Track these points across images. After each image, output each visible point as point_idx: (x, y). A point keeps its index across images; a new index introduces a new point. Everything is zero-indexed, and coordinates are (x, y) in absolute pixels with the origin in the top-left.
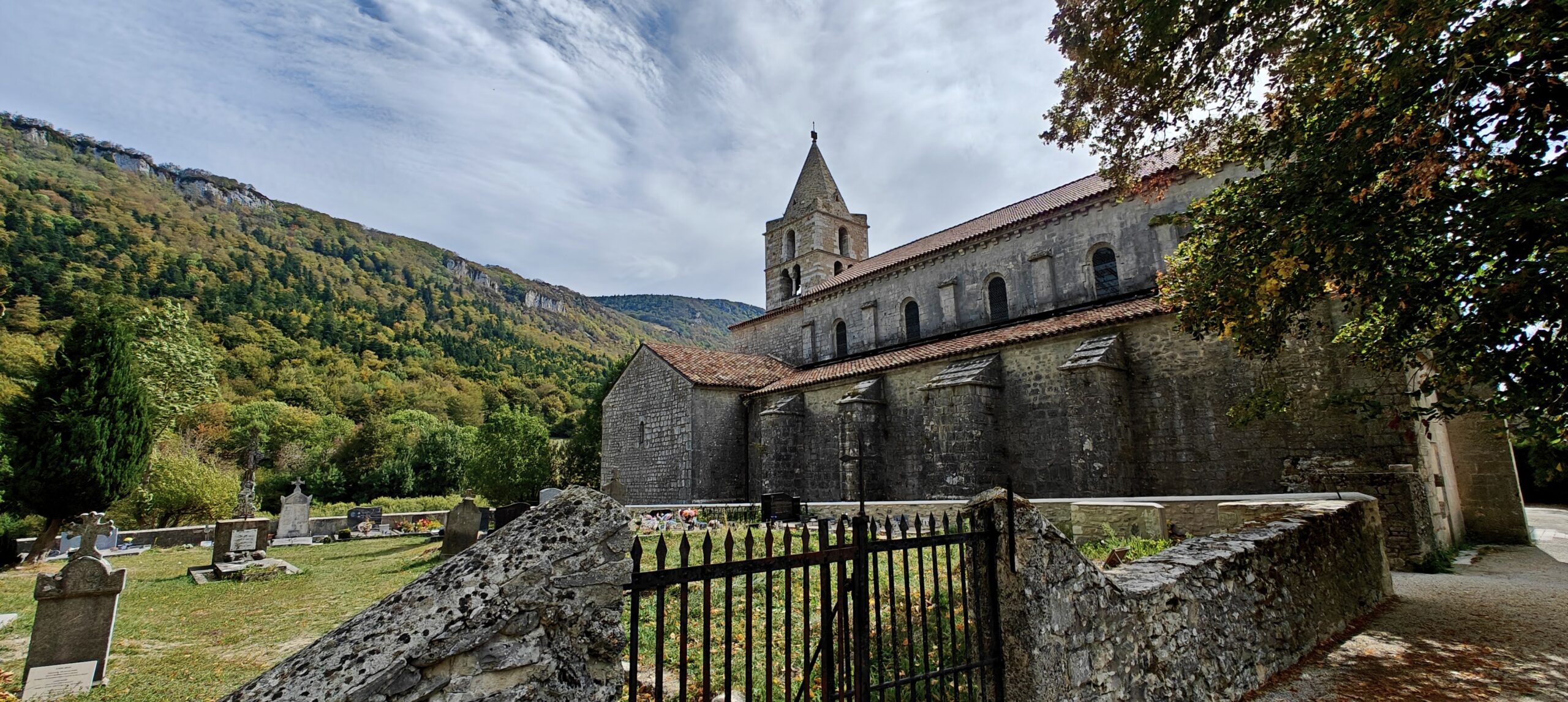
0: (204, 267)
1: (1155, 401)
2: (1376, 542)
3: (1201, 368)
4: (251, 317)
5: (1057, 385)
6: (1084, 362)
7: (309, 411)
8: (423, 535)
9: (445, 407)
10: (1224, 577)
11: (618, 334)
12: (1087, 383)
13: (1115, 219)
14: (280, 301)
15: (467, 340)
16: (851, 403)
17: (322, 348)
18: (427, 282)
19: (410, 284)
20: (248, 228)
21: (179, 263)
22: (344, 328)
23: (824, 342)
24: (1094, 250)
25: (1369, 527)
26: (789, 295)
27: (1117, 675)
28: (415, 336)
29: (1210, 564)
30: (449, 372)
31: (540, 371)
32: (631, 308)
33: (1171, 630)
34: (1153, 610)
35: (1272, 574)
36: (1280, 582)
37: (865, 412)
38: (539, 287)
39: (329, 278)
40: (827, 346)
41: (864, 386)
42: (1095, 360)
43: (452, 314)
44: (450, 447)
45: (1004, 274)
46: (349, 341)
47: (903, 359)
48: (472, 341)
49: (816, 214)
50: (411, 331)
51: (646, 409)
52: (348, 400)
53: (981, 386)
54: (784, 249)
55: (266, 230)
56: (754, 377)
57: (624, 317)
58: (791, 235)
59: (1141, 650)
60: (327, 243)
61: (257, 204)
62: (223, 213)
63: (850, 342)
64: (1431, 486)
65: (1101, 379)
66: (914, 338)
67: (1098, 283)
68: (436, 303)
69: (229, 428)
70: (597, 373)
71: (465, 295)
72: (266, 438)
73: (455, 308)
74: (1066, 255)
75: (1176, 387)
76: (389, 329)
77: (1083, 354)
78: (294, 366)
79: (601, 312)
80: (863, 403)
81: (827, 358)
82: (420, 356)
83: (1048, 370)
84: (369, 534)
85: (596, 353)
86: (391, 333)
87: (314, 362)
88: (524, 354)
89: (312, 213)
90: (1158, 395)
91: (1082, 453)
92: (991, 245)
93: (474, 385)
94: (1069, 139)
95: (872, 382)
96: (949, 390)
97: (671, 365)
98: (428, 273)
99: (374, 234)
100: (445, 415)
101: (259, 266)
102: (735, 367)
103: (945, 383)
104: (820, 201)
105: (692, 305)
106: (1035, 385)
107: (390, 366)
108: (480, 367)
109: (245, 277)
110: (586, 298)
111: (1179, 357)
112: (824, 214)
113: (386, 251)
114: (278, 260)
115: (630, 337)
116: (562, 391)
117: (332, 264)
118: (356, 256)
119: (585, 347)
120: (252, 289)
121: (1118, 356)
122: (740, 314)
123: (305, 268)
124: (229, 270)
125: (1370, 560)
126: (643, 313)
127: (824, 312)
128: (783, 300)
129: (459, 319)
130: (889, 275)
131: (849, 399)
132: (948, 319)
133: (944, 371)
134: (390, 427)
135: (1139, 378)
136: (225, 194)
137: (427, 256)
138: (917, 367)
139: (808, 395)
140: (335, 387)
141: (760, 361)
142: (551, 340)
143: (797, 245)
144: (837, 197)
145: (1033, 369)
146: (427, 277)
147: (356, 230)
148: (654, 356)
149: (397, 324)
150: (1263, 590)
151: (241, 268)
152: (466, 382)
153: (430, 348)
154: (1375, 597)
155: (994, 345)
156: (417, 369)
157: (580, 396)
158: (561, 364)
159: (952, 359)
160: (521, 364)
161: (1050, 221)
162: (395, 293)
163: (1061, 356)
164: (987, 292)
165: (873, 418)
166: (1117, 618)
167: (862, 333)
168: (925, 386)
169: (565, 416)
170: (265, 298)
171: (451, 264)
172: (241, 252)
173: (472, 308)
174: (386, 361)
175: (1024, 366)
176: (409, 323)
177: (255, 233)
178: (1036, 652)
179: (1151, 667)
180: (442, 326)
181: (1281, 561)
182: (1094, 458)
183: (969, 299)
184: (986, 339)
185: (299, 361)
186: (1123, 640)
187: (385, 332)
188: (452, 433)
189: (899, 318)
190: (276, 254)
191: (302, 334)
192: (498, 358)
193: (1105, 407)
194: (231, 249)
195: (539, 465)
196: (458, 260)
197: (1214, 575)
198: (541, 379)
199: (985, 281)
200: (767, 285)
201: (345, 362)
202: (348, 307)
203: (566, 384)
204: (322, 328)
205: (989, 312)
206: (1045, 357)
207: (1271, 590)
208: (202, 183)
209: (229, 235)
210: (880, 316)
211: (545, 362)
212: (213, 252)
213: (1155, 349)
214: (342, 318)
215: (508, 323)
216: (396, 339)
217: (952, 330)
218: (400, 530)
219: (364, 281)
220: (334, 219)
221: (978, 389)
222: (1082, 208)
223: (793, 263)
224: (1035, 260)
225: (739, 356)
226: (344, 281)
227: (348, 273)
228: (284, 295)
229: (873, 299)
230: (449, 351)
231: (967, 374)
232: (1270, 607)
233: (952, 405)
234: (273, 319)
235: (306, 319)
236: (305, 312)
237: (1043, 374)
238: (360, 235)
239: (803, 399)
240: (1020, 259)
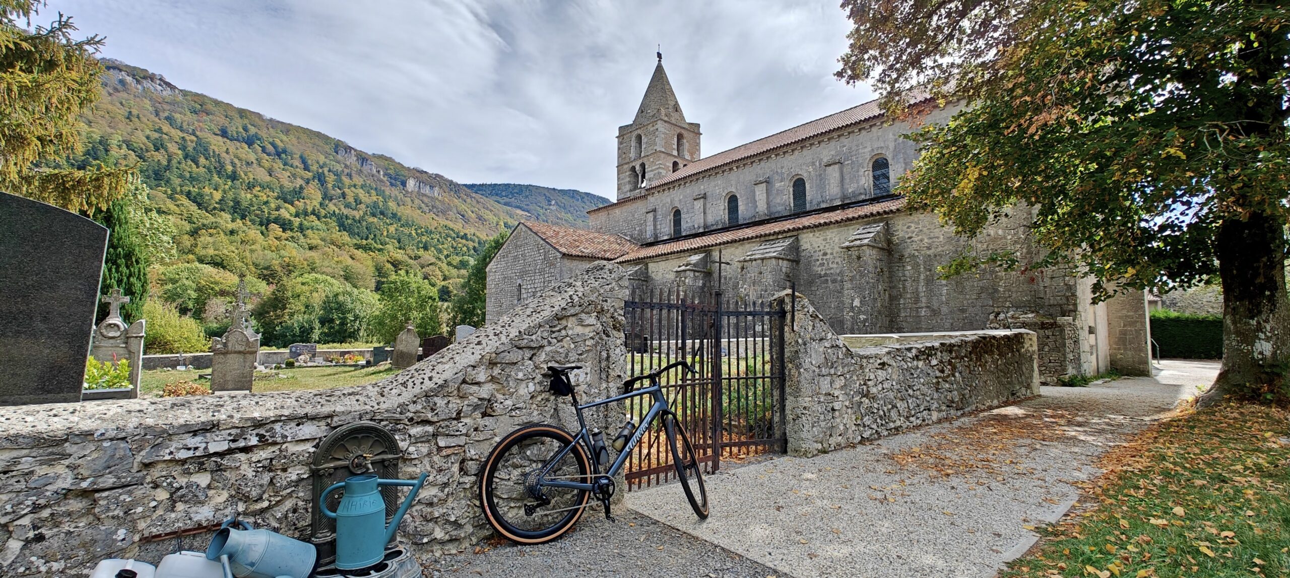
0: (124, 146)
1: (907, 273)
2: (1031, 359)
3: (940, 249)
4: (169, 192)
5: (839, 260)
6: (858, 243)
7: (229, 273)
8: (351, 366)
9: (342, 273)
10: (917, 358)
11: (486, 217)
12: (859, 258)
13: (891, 136)
14: (193, 179)
15: (357, 218)
16: (685, 271)
17: (233, 221)
18: (322, 167)
19: (306, 168)
20: (161, 114)
21: (100, 143)
22: (252, 205)
23: (663, 226)
24: (874, 160)
25: (1028, 351)
26: (636, 188)
27: (845, 394)
28: (313, 213)
29: (909, 349)
30: (344, 244)
31: (421, 245)
32: (497, 195)
33: (880, 379)
34: (870, 366)
35: (950, 363)
36: (954, 368)
37: (695, 278)
38: (418, 174)
39: (236, 161)
40: (666, 229)
41: (695, 258)
42: (866, 241)
43: (344, 195)
44: (350, 306)
45: (805, 176)
46: (257, 215)
47: (725, 239)
48: (362, 219)
49: (659, 122)
50: (310, 209)
51: (523, 274)
52: (259, 265)
53: (782, 259)
54: (633, 149)
55: (177, 116)
56: (609, 251)
57: (490, 202)
58: (639, 138)
59: (860, 385)
60: (232, 130)
61: (167, 92)
62: (138, 99)
63: (684, 226)
64: (1084, 334)
65: (870, 256)
66: (734, 224)
67: (875, 185)
68: (330, 186)
69: (162, 285)
70: (468, 249)
71: (354, 179)
72: (194, 295)
73: (346, 190)
74: (853, 162)
75: (921, 262)
76: (290, 206)
77: (858, 237)
78: (211, 235)
79: (471, 197)
80: (695, 271)
81: (666, 238)
82: (318, 229)
83: (833, 249)
84: (309, 364)
85: (467, 232)
86: (293, 210)
87: (228, 233)
88: (406, 231)
89: (217, 103)
90: (909, 268)
91: (852, 308)
92: (796, 152)
93: (365, 255)
94: (854, 77)
95: (702, 255)
96: (759, 261)
97: (544, 240)
98: (322, 159)
99: (273, 124)
100: (342, 280)
101: (173, 148)
102: (593, 243)
103: (757, 256)
104: (663, 111)
105: (547, 194)
106: (822, 259)
107: (292, 237)
108: (370, 241)
109: (161, 157)
110: (457, 185)
111: (926, 240)
112: (665, 122)
113: (285, 138)
114: (189, 143)
115: (496, 219)
116: (440, 263)
117: (237, 149)
118: (259, 142)
119: (458, 226)
120: (168, 168)
121: (883, 239)
122: (588, 203)
123: (214, 152)
124: (147, 151)
125: (1024, 370)
126: (507, 200)
127: (664, 201)
128: (631, 191)
129: (351, 199)
130: (716, 174)
131: (683, 268)
132: (761, 209)
133: (756, 248)
134: (299, 289)
135: (896, 256)
136: (138, 82)
137: (321, 144)
138: (736, 245)
139: (651, 265)
140: (248, 254)
141: (612, 239)
142: (429, 220)
143: (643, 147)
144: (677, 108)
145: (822, 248)
146: (321, 163)
147: (257, 119)
148: (529, 232)
149: (296, 202)
150: (942, 371)
151: (157, 150)
152: (359, 253)
153: (326, 224)
154: (1024, 392)
155: (794, 229)
156: (316, 241)
157: (455, 267)
158: (438, 240)
159: (763, 239)
160: (405, 239)
161: (843, 135)
162: (294, 176)
163: (843, 239)
164: (791, 189)
165: (700, 283)
166: (847, 365)
167: (692, 220)
168: (742, 259)
169: (443, 283)
170: (181, 176)
171: (342, 152)
172: (156, 135)
173: (361, 190)
174: (289, 234)
175: (815, 245)
176: (308, 202)
177: (167, 118)
178: (802, 370)
179: (866, 395)
180: (335, 205)
181: (957, 357)
182: (860, 312)
183: (777, 194)
184: (788, 225)
185: (215, 231)
186: (851, 377)
187: (286, 209)
188: (350, 295)
189: (722, 208)
190: (188, 138)
191: (215, 208)
192: (385, 233)
193: (871, 275)
194: (148, 132)
195: (431, 319)
196: (348, 149)
197: (910, 355)
198: (421, 252)
199: (791, 180)
200: (618, 179)
201: (254, 233)
202: (254, 186)
203: (443, 257)
204: (232, 204)
205: (792, 205)
206: (831, 239)
207: (947, 372)
208: (116, 71)
209: (144, 120)
210: (708, 206)
211: (424, 239)
212: (131, 134)
213: (910, 235)
214: (249, 196)
215: (392, 205)
216: (297, 215)
217: (763, 218)
218: (331, 361)
219: (267, 165)
220: (238, 109)
221: (780, 261)
222: (867, 125)
223: (640, 162)
224: (830, 165)
225: (596, 235)
226: (249, 164)
227: (252, 157)
228: (197, 174)
229: (703, 192)
230: (342, 227)
231: (773, 250)
232: (946, 381)
233: (761, 273)
234: (188, 195)
235: (218, 196)
236: (216, 189)
237: (829, 251)
238: (260, 123)
239: (647, 269)
240: (817, 164)
